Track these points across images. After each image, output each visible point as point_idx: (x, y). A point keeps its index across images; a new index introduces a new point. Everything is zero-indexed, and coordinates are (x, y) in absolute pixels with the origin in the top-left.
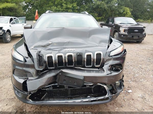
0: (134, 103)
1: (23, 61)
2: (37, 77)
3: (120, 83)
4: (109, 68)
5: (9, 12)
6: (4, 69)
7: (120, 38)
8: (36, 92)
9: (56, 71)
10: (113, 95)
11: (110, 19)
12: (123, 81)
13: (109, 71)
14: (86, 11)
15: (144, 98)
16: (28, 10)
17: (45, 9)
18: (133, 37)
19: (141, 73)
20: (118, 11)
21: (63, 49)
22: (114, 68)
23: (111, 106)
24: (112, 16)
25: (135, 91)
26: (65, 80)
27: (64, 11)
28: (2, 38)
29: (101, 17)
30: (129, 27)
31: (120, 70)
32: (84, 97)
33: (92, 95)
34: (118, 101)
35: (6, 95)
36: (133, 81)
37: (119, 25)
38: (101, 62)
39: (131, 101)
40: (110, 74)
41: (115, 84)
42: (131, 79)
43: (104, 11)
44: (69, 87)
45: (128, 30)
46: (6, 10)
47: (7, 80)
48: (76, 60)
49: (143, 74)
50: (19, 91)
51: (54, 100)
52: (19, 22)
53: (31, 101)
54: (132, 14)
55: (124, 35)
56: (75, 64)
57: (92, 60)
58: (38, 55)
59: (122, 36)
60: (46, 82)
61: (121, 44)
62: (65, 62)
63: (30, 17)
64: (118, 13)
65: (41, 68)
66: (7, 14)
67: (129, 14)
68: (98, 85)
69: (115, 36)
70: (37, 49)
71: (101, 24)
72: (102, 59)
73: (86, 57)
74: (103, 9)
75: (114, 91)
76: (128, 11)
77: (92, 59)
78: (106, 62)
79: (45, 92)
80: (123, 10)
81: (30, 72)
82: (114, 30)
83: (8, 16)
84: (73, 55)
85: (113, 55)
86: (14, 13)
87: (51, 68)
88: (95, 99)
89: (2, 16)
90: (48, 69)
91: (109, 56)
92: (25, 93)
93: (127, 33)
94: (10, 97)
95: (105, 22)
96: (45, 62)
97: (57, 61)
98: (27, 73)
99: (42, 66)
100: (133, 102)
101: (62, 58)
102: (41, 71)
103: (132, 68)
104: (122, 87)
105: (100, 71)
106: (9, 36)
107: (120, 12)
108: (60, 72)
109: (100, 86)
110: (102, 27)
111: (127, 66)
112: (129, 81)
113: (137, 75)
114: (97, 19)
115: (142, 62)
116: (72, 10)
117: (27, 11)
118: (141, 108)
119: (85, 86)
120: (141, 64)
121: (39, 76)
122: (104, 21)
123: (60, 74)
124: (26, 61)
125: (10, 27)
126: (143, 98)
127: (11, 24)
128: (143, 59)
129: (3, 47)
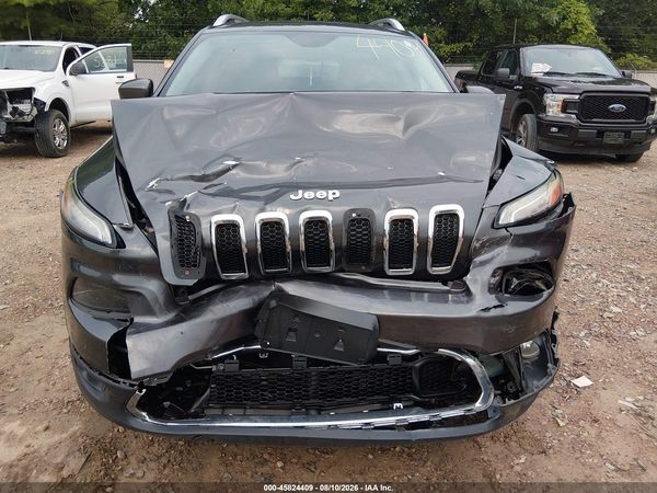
0: (598, 436)
1: (110, 242)
2: (171, 316)
3: (542, 349)
4: (493, 281)
5: (61, 23)
6: (37, 270)
7: (544, 141)
8: (167, 380)
9: (253, 289)
10: (508, 403)
11: (503, 55)
12: (554, 339)
13: (491, 294)
14: (396, 18)
15: (643, 413)
16: (141, 12)
17: (214, 6)
18: (601, 133)
19: (632, 300)
20: (539, 16)
21: (285, 189)
22: (515, 281)
23: (498, 448)
24: (508, 39)
25: (604, 382)
26: (296, 330)
27: (296, 17)
28: (31, 136)
29: (462, 45)
30: (584, 92)
31: (543, 288)
32: (377, 406)
33: (410, 399)
34: (528, 424)
35: (43, 385)
36: (598, 336)
37: (540, 81)
38: (457, 254)
39: (587, 426)
40: (495, 307)
41: (518, 354)
42: (588, 327)
43: (473, 18)
44: (312, 363)
45: (582, 102)
46: (48, 15)
47: (52, 318)
48: (344, 243)
49: (643, 306)
50: (96, 374)
51: (245, 417)
52: (101, 67)
53: (147, 418)
54: (600, 33)
55: (562, 127)
56: (338, 262)
57: (416, 244)
58: (173, 219)
59: (554, 129)
60: (211, 338)
61: (552, 168)
62: (296, 251)
63: (150, 45)
64: (535, 24)
65: (187, 277)
66: (54, 29)
67: (586, 32)
68: (441, 356)
69: (521, 128)
70: (170, 192)
71: (459, 75)
72: (461, 240)
73: (387, 227)
74: (472, 8)
75: (511, 383)
76: (585, 19)
77: (415, 239)
78: (478, 252)
79: (207, 377)
80: (558, 13)
81: (139, 294)
82: (517, 102)
83: (57, 40)
84: (330, 219)
85: (512, 220)
86: (83, 28)
87: (235, 276)
88: (425, 417)
89: (34, 39)
90: (219, 281)
91: (494, 225)
92: (119, 382)
93: (574, 116)
94: (61, 396)
95: (479, 65)
96: (207, 249)
97: (259, 243)
98: (128, 296)
99: (195, 266)
100: (594, 432)
101: (283, 231)
102: (191, 290)
103: (594, 275)
104: (549, 365)
105: (449, 292)
106: (62, 127)
107: (545, 22)
108: (272, 295)
109: (451, 359)
110: (465, 91)
111: (574, 266)
112: (578, 337)
113: (616, 309)
114: (442, 53)
115: (642, 251)
116: (332, 10)
117: (137, 16)
118: (629, 460)
119: (383, 357)
120: (634, 262)
121: (180, 309)
122: (473, 61)
123: (273, 303)
124: (121, 244)
125: (63, 86)
126: (640, 415)
127: (71, 74)
128: (645, 238)
129: (36, 174)
